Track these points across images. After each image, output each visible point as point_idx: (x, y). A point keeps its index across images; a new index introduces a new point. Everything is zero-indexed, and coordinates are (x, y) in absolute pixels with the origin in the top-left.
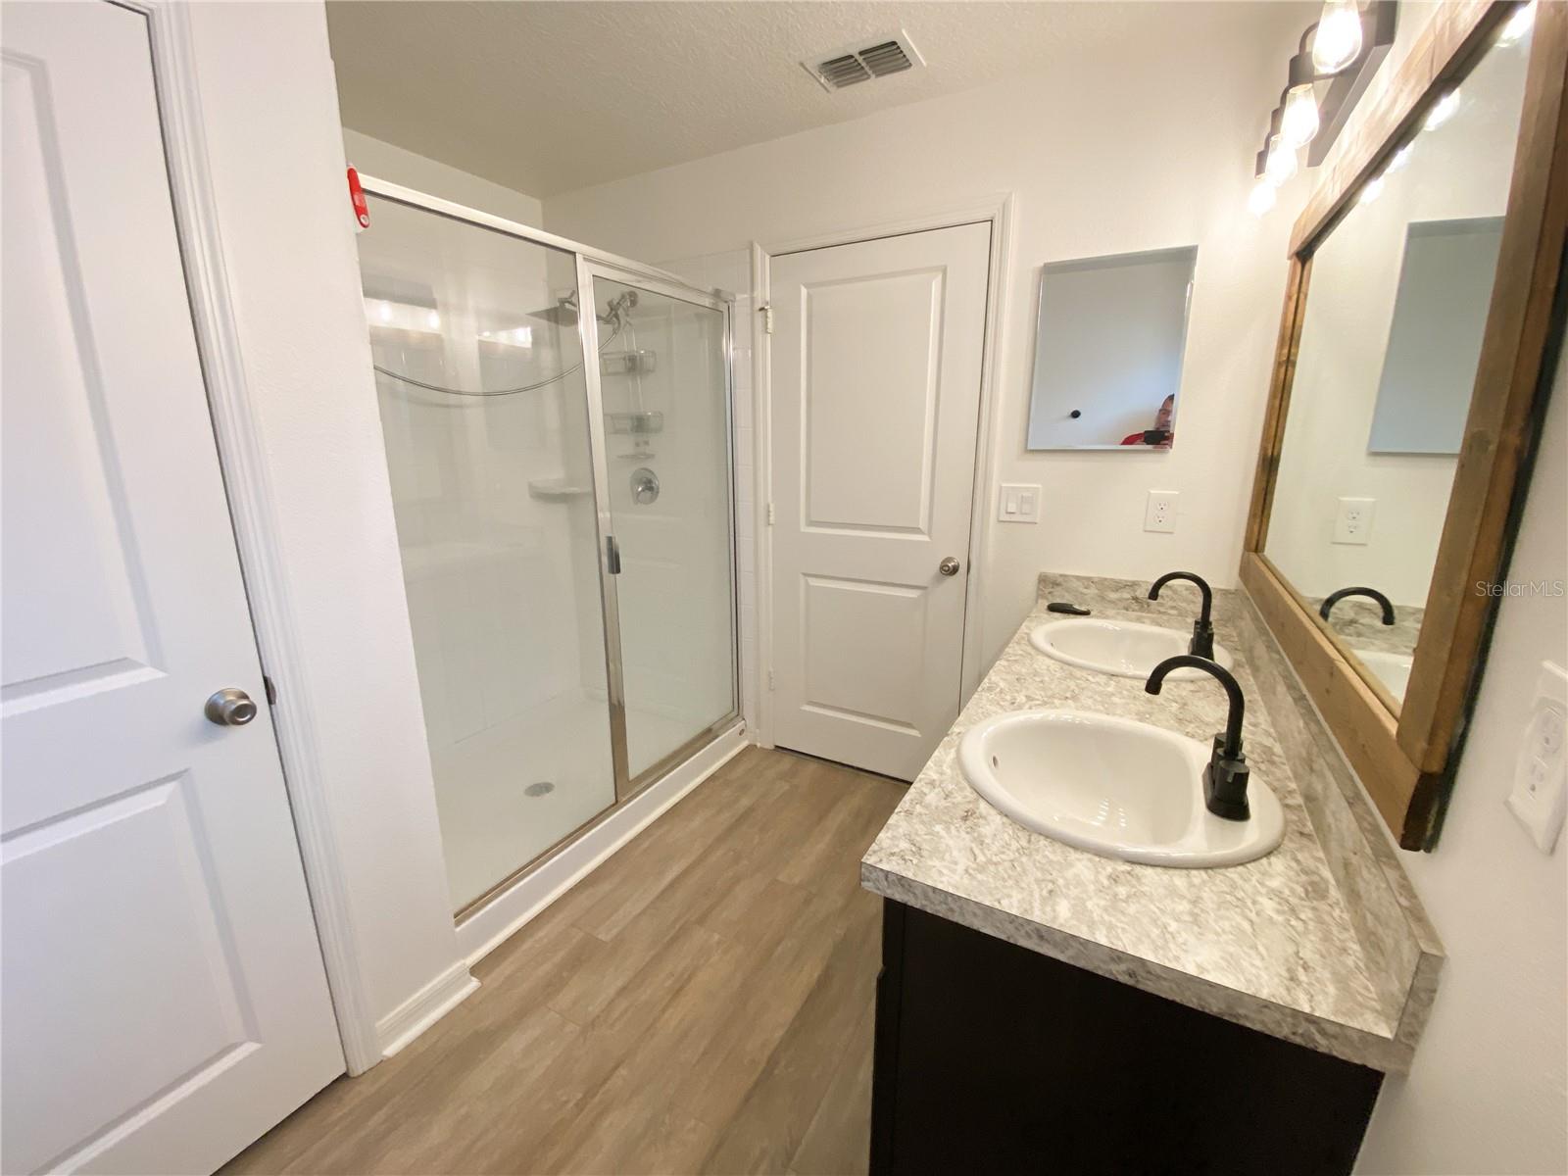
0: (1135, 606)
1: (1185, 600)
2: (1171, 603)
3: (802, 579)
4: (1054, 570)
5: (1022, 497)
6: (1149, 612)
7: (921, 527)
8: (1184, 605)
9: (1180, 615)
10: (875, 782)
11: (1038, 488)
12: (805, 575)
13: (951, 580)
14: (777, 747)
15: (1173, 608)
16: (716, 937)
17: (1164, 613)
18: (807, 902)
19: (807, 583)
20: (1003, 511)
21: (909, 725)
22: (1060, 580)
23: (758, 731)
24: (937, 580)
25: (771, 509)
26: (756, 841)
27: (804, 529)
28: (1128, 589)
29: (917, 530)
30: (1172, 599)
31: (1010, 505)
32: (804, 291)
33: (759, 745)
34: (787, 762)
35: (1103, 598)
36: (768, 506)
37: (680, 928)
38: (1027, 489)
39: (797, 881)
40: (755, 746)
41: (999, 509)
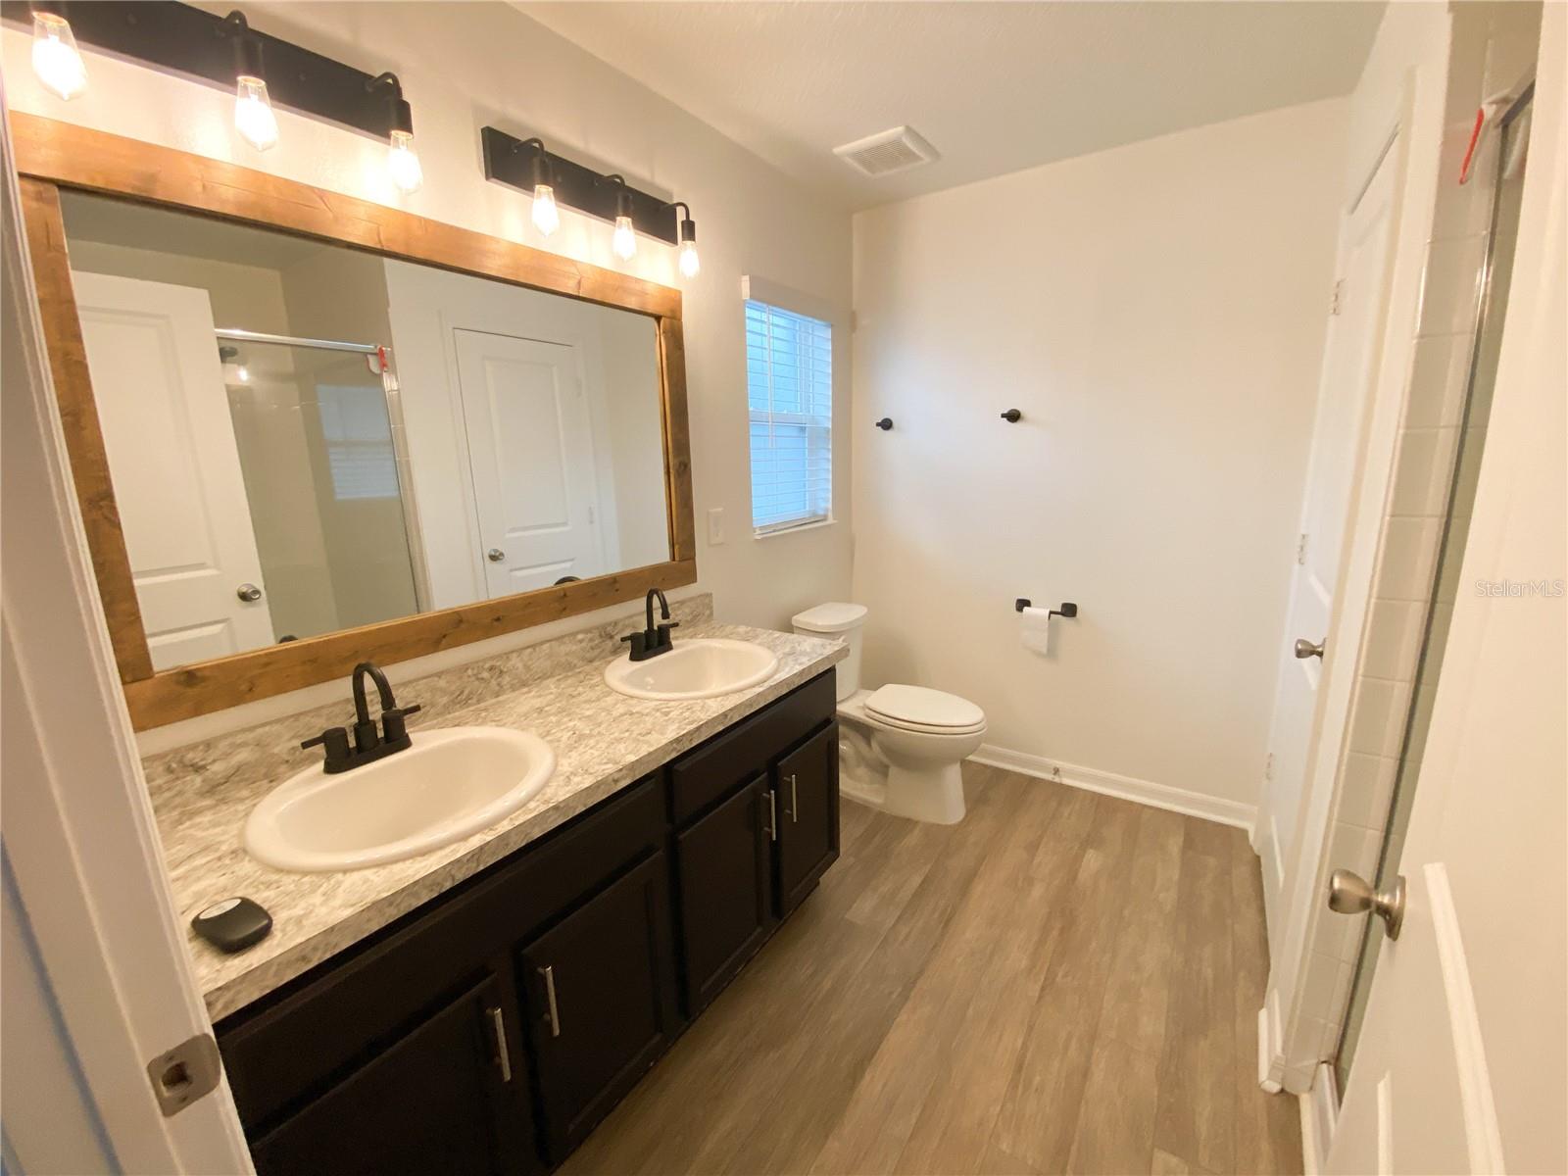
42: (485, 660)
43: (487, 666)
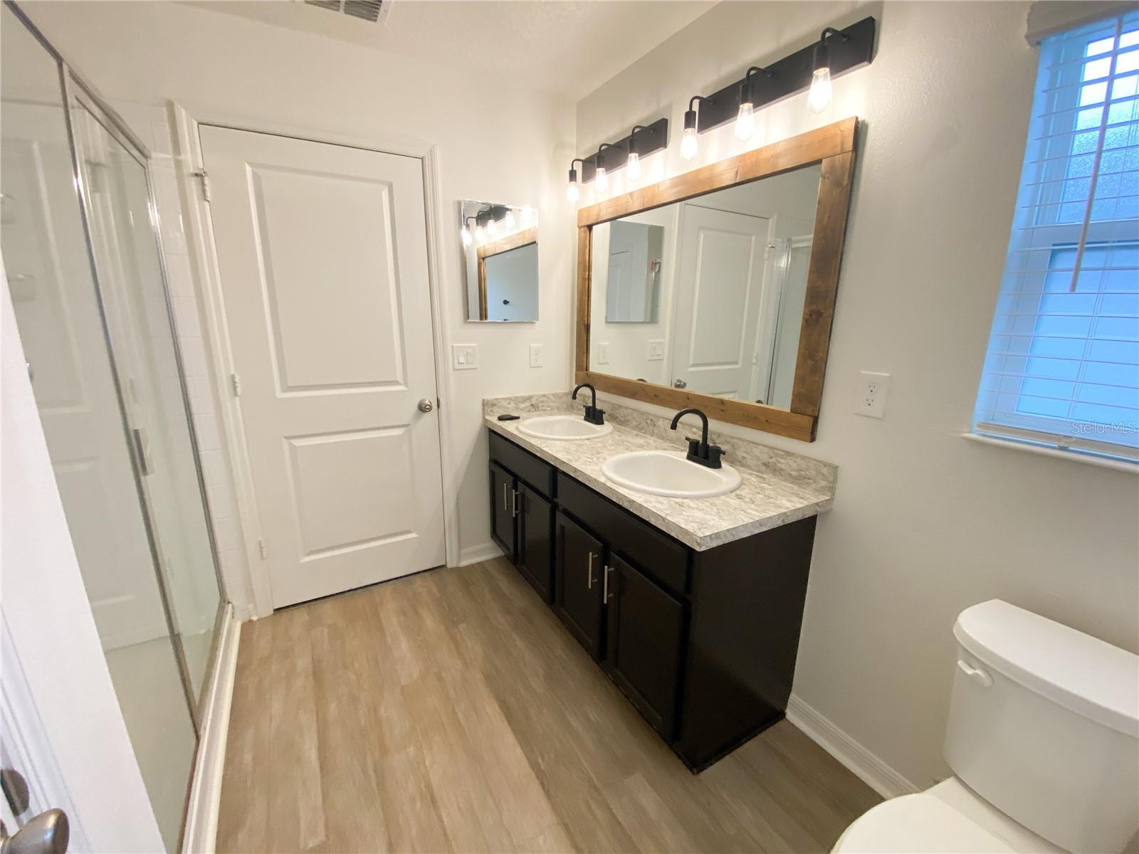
0: (533, 409)
1: (552, 402)
2: (547, 404)
3: (285, 443)
4: (489, 397)
5: (467, 353)
6: (539, 411)
7: (398, 380)
8: (552, 404)
9: (551, 410)
10: (389, 586)
11: (475, 347)
12: (288, 438)
13: (427, 416)
14: (277, 610)
15: (548, 406)
16: (411, 750)
17: (545, 410)
18: (440, 679)
19: (290, 444)
20: (456, 361)
21: (408, 532)
22: (496, 402)
23: (251, 606)
24: (417, 418)
25: (237, 380)
26: (353, 677)
27: (280, 395)
28: (528, 401)
29: (396, 383)
30: (547, 402)
31: (460, 358)
32: (248, 168)
33: (255, 618)
34: (301, 616)
35: (517, 408)
36: (233, 377)
37: (375, 772)
38: (469, 347)
39: (416, 674)
40: (250, 621)
41: (453, 363)
42: (651, 415)
43: (651, 418)
